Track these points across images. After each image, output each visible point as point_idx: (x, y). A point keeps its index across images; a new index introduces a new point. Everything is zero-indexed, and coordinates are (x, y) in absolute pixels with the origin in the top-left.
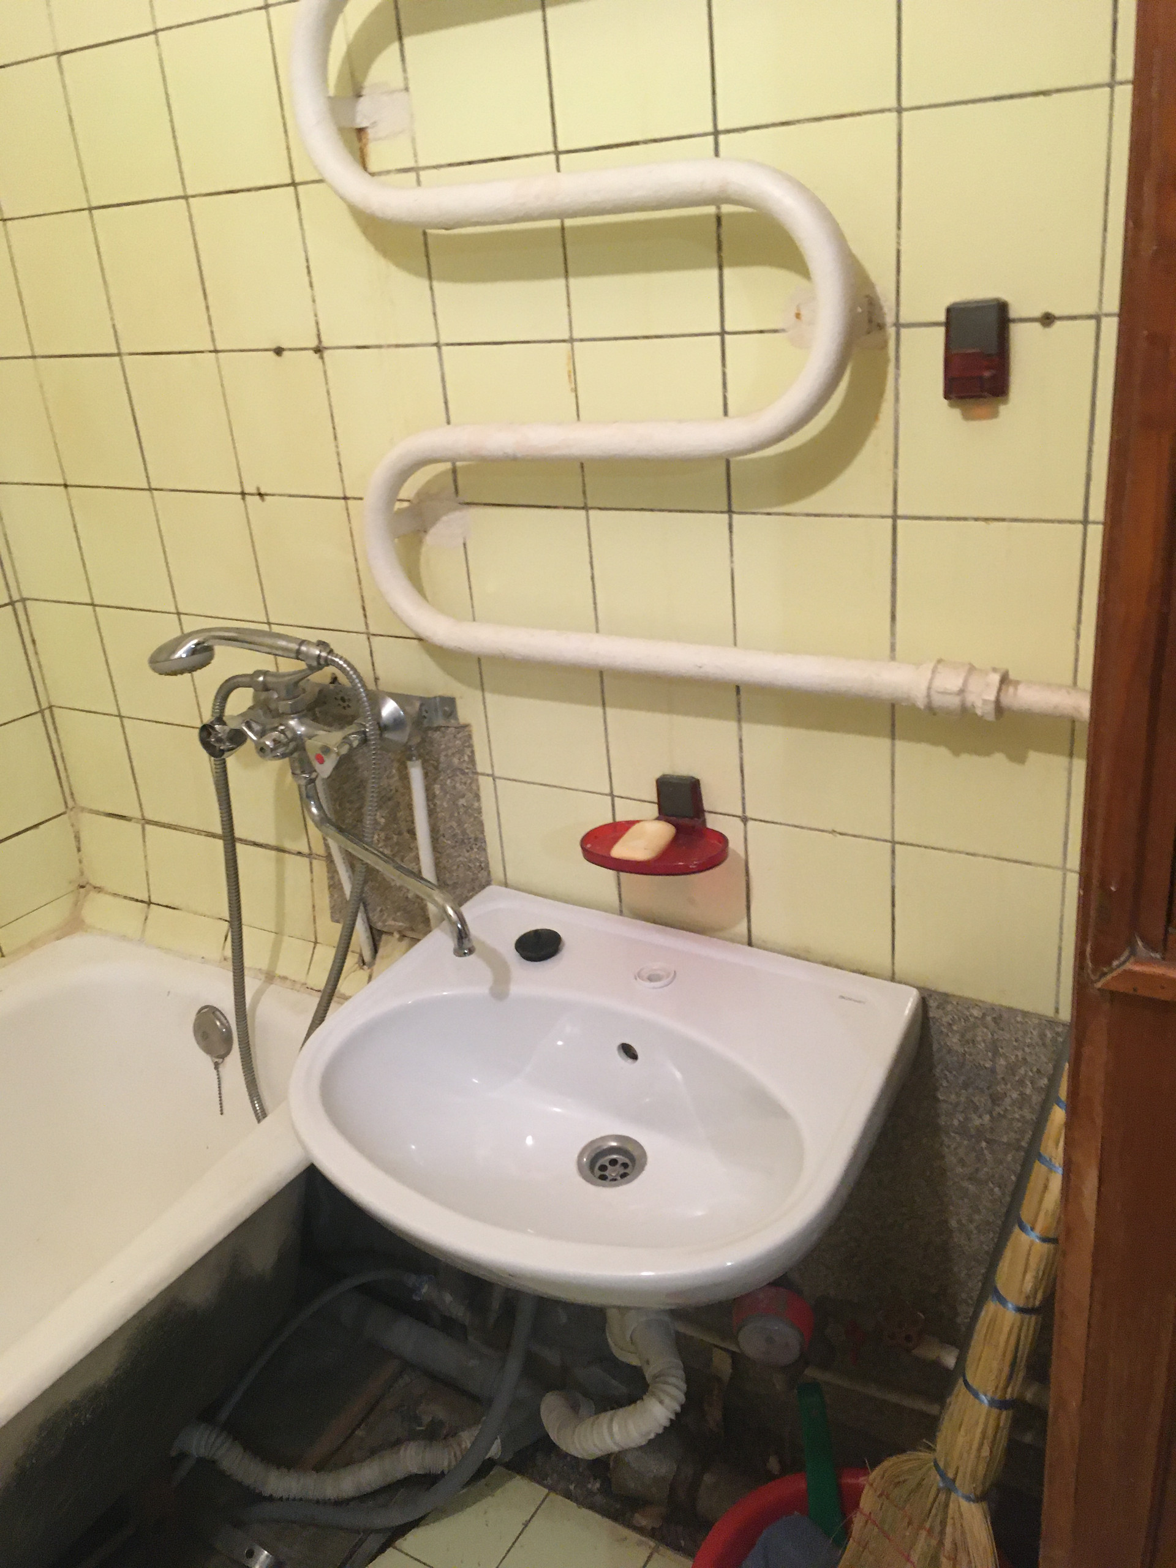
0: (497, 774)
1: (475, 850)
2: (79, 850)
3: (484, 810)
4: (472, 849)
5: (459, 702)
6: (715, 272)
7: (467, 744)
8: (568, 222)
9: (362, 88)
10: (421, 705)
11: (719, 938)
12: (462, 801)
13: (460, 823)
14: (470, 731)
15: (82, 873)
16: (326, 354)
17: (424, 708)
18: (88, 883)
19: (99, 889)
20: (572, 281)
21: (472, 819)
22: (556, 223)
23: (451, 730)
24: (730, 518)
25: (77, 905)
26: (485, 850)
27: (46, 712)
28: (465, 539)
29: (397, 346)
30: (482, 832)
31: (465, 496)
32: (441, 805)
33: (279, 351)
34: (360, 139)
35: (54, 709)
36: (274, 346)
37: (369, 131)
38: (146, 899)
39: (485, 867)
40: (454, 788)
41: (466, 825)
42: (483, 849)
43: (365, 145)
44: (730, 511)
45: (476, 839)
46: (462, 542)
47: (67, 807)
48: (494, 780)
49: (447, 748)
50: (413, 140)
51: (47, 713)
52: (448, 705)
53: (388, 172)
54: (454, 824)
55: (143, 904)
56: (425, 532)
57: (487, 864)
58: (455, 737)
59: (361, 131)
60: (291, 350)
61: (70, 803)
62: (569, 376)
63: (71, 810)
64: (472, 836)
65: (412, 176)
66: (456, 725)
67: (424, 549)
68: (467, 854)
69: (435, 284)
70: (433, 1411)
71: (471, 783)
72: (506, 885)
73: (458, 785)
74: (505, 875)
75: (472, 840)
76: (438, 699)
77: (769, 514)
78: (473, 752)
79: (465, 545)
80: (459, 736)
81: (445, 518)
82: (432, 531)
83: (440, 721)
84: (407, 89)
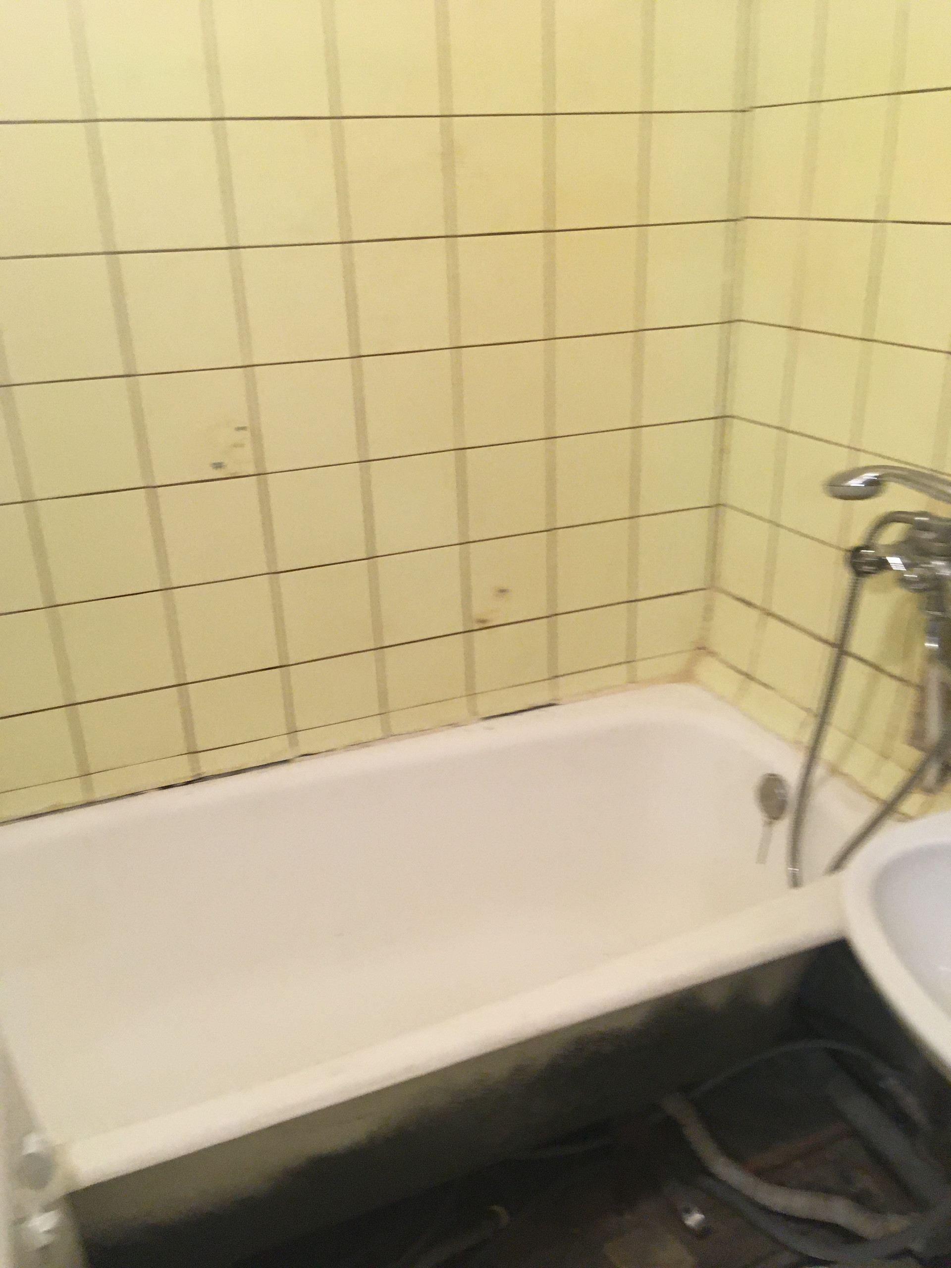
2: (707, 620)
15: (703, 638)
18: (706, 647)
19: (714, 655)
25: (692, 662)
27: (716, 506)
35: (723, 507)
38: (747, 673)
47: (708, 585)
55: (744, 676)
61: (711, 583)
63: (710, 588)
70: (865, 1181)
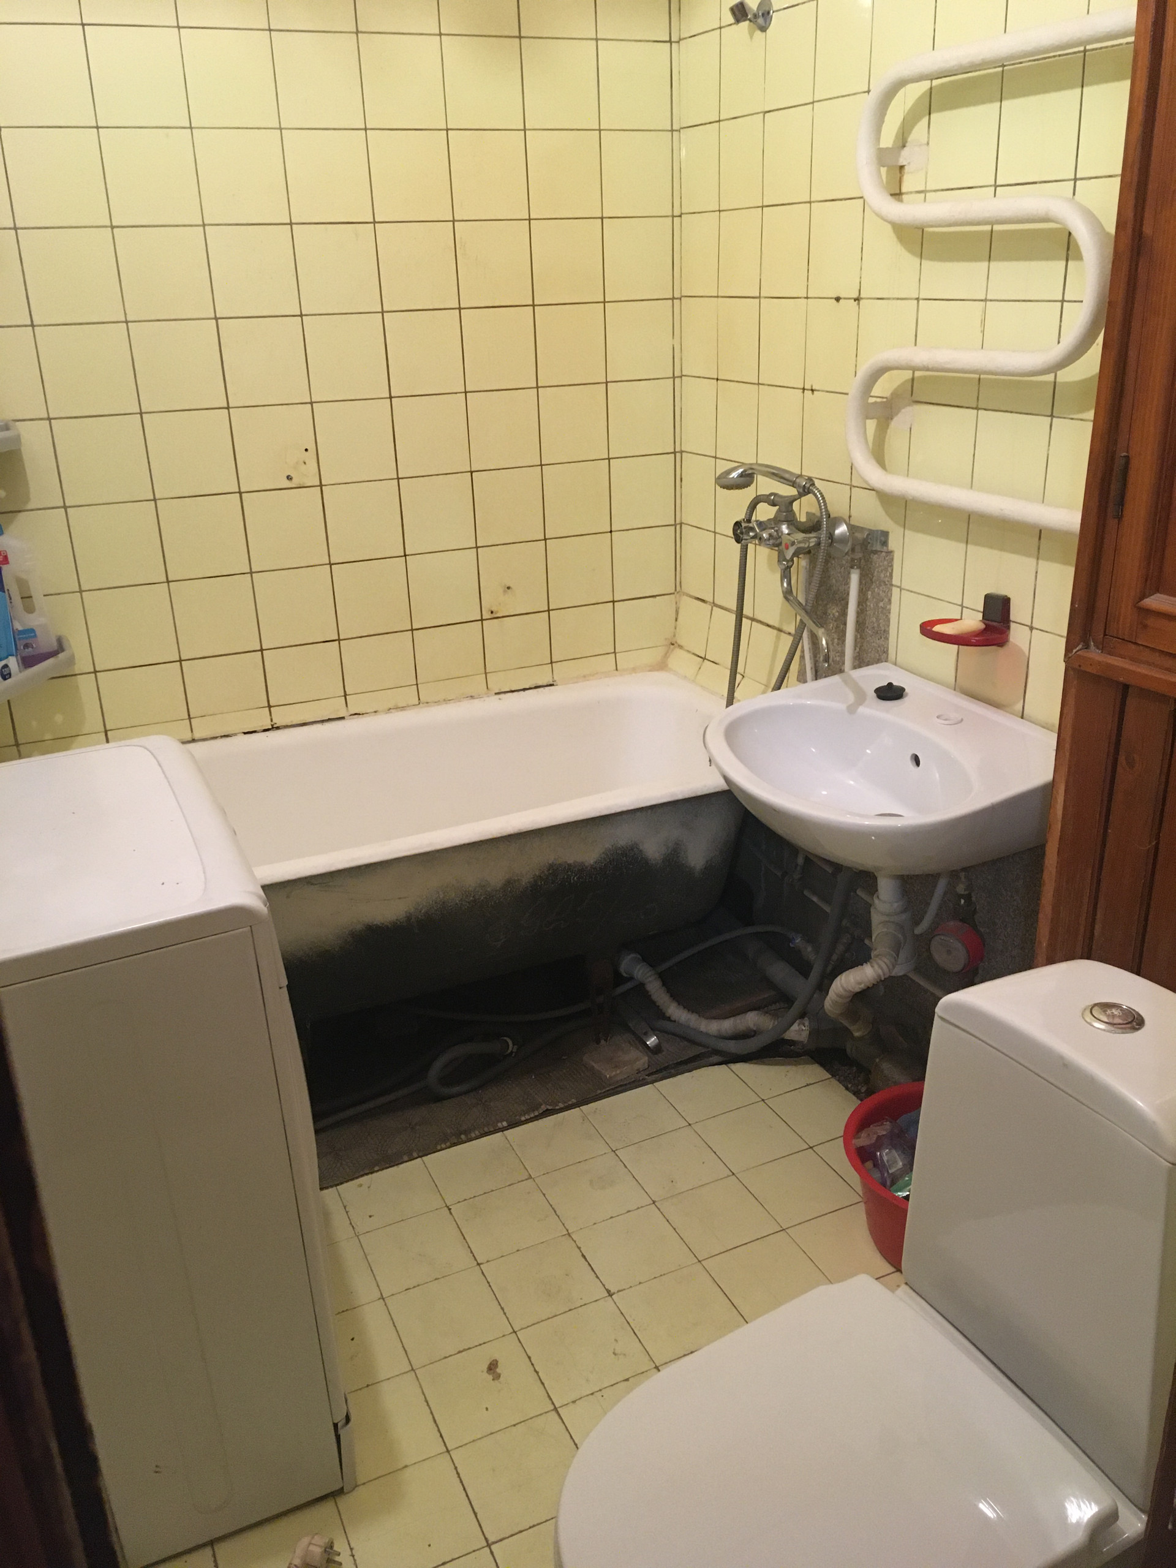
0: (903, 587)
1: (883, 639)
2: (676, 620)
3: (892, 611)
4: (881, 638)
5: (890, 534)
6: (1064, 263)
7: (890, 565)
8: (996, 228)
9: (906, 142)
10: (868, 535)
11: (1006, 711)
12: (881, 604)
13: (878, 620)
14: (893, 556)
15: (674, 636)
16: (862, 302)
17: (870, 537)
18: (676, 642)
19: (680, 647)
20: (992, 264)
21: (884, 617)
22: (989, 228)
23: (884, 554)
24: (1052, 420)
25: (666, 656)
26: (888, 639)
27: (678, 525)
28: (911, 425)
29: (898, 299)
30: (889, 626)
31: (916, 397)
32: (870, 606)
33: (838, 299)
34: (900, 172)
35: (683, 525)
36: (835, 296)
37: (906, 167)
38: (703, 656)
39: (886, 652)
40: (879, 594)
41: (881, 621)
42: (887, 639)
43: (903, 176)
44: (1052, 416)
45: (884, 631)
46: (909, 426)
47: (676, 590)
48: (901, 591)
49: (880, 566)
50: (927, 173)
51: (678, 527)
52: (885, 534)
53: (911, 193)
54: (874, 619)
55: (701, 659)
56: (892, 419)
57: (888, 651)
58: (885, 558)
59: (902, 167)
60: (845, 298)
61: (678, 588)
62: (982, 323)
63: (678, 593)
64: (883, 629)
65: (922, 195)
66: (886, 551)
67: (889, 431)
68: (878, 641)
69: (923, 261)
71: (888, 592)
72: (895, 664)
73: (881, 592)
74: (896, 658)
75: (882, 632)
76: (879, 532)
77: (1072, 419)
78: (892, 570)
79: (911, 429)
80: (887, 558)
81: (903, 410)
82: (895, 419)
83: (878, 547)
84: (928, 144)
